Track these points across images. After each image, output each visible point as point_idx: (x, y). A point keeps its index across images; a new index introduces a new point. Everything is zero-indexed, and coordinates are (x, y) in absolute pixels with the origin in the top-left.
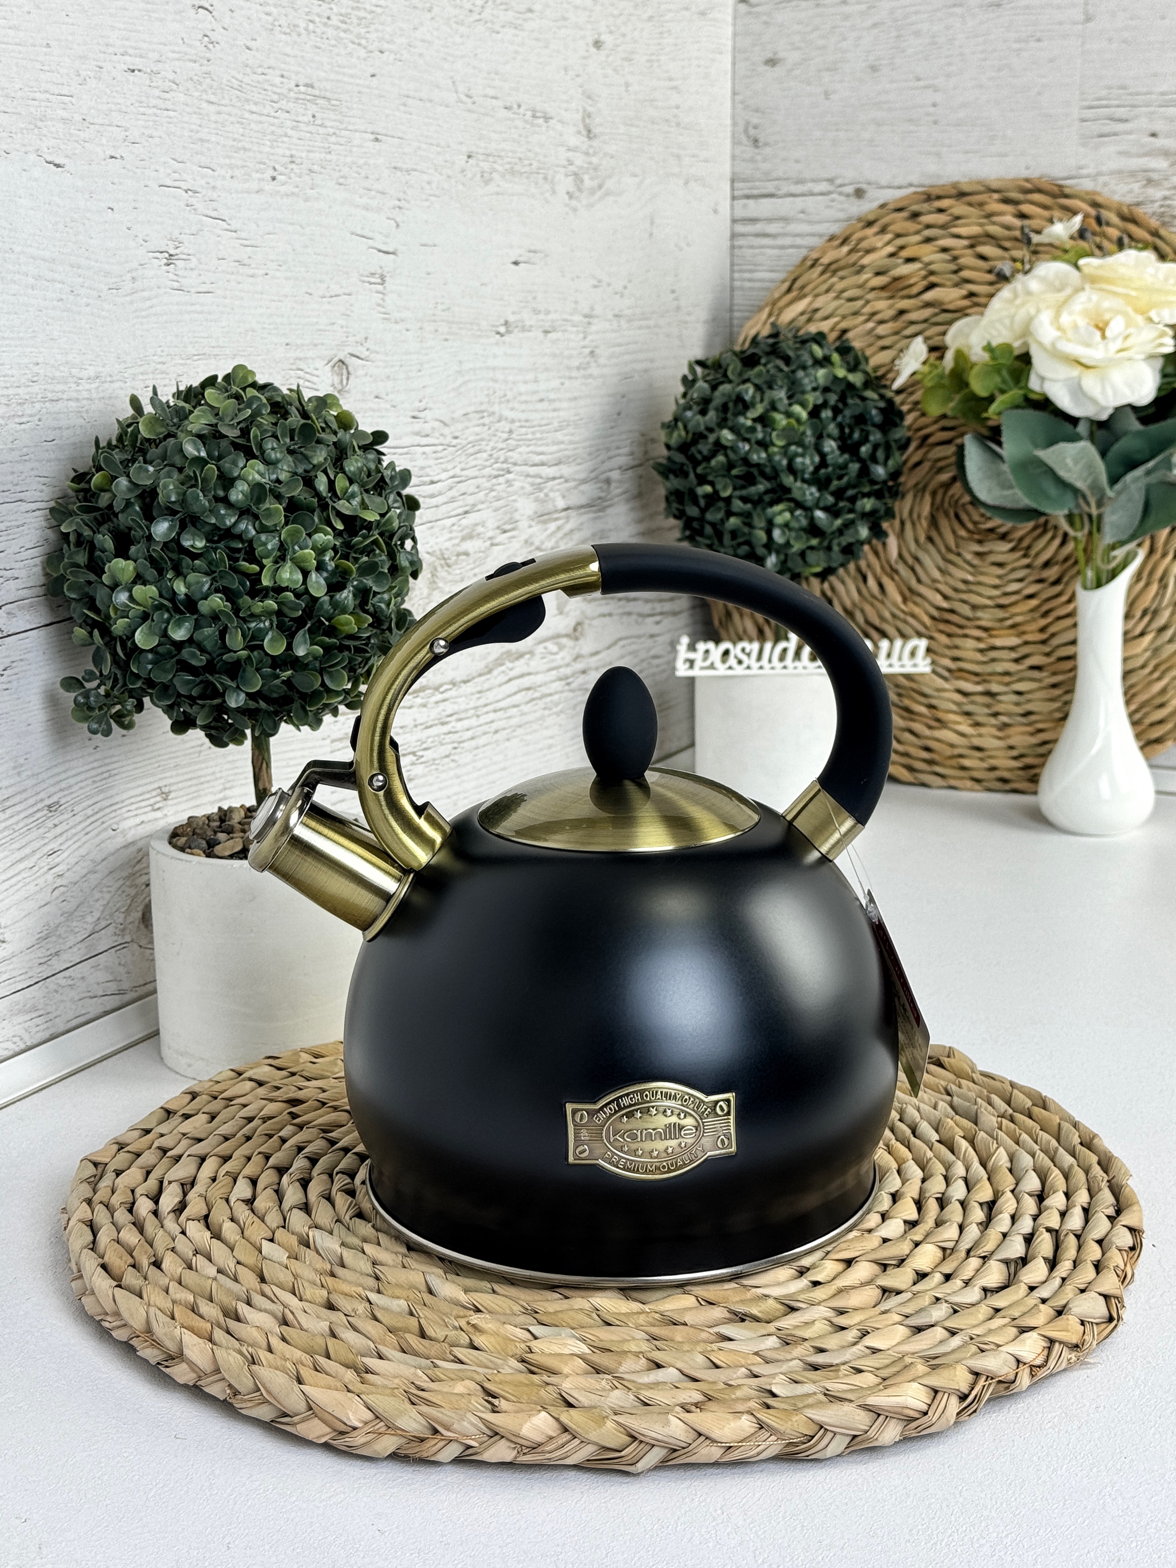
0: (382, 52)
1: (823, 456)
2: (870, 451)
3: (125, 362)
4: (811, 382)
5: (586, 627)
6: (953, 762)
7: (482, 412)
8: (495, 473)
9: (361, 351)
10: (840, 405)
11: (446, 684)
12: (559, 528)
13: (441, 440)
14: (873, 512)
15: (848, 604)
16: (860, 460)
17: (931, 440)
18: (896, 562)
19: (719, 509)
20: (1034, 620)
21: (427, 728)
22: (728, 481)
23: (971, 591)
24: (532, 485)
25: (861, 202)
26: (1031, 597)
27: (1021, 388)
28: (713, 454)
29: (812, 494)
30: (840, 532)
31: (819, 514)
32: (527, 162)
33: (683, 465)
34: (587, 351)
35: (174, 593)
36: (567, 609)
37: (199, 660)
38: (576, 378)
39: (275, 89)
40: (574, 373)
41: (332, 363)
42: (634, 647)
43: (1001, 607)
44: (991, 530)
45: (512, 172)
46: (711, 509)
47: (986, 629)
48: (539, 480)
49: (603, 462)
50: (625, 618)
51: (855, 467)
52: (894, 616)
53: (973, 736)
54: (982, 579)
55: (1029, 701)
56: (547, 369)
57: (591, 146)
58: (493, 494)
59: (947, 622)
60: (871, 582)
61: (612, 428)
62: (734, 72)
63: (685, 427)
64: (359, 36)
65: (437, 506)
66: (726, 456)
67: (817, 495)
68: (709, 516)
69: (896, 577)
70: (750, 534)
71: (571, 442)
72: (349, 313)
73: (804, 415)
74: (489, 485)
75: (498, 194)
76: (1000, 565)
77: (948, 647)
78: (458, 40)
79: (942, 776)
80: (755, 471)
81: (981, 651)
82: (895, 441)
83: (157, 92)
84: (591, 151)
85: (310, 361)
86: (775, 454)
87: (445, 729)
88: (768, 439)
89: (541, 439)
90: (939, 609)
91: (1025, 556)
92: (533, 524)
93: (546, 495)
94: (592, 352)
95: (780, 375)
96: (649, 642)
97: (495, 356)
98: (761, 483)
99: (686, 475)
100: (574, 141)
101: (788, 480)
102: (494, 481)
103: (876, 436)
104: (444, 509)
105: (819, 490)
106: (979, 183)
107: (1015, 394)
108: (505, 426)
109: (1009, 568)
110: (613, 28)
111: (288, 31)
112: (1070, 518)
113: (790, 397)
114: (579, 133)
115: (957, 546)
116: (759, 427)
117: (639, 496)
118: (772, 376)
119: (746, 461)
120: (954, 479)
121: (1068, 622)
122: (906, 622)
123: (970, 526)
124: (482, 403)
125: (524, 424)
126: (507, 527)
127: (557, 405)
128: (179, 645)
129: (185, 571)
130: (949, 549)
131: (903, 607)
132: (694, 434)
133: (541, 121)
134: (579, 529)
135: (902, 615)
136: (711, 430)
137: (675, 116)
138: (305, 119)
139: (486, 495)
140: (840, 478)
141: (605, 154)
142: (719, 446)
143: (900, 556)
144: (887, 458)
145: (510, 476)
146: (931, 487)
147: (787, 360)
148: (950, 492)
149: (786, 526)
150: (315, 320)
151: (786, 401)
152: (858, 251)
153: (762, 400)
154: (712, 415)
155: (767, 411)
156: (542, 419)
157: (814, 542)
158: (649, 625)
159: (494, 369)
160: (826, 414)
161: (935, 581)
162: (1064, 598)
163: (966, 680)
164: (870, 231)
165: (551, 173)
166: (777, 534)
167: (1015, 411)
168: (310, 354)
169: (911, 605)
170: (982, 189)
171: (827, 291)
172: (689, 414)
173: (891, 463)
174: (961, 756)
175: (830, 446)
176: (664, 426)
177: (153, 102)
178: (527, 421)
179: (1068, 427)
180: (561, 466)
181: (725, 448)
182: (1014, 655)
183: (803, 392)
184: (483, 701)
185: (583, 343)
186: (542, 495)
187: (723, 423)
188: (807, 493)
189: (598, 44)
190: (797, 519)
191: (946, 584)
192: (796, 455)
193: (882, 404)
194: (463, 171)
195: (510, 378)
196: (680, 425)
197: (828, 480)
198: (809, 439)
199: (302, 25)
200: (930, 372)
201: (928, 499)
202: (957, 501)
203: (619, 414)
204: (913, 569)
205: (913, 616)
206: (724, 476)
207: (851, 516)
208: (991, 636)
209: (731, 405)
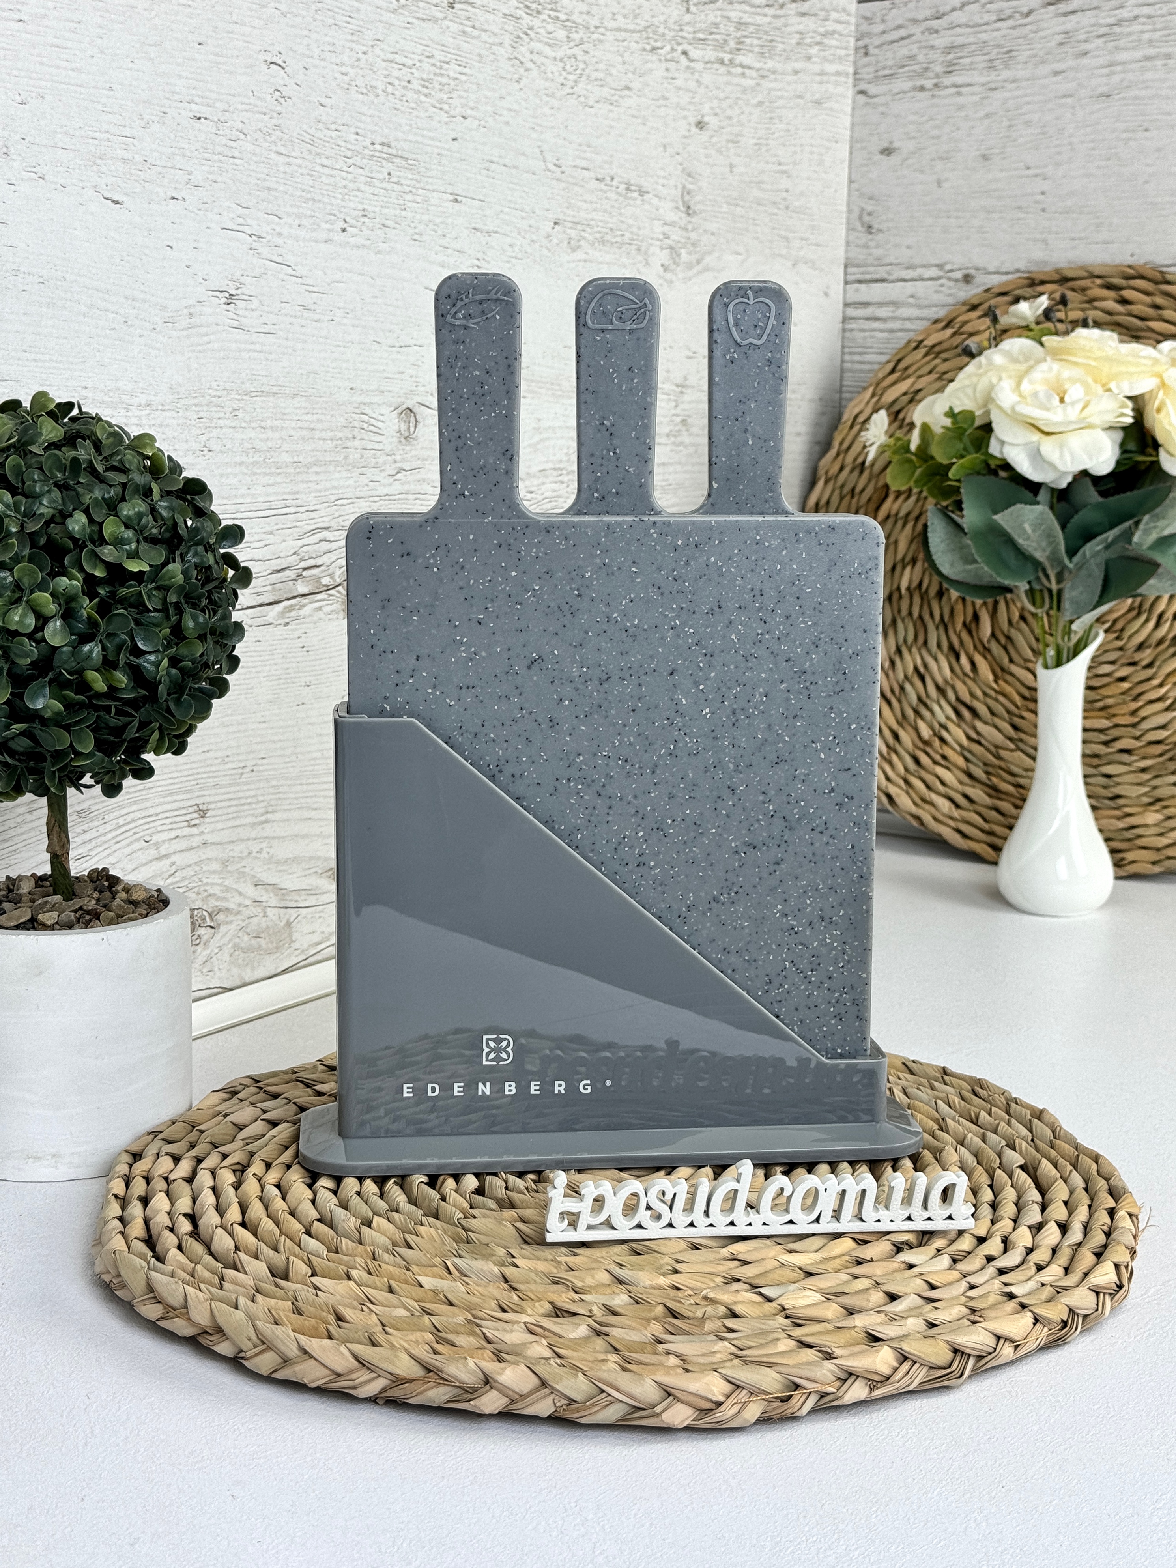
0: (464, 118)
3: (178, 393)
18: (989, 641)
20: (1125, 703)
25: (969, 287)
26: (1122, 679)
32: (619, 233)
39: (349, 146)
41: (399, 410)
45: (603, 242)
55: (1118, 784)
57: (690, 222)
60: (964, 660)
62: (851, 161)
64: (441, 101)
69: (989, 657)
75: (585, 261)
78: (547, 110)
83: (224, 141)
84: (690, 227)
85: (375, 406)
100: (671, 216)
106: (1082, 268)
110: (717, 110)
111: (365, 91)
114: (677, 208)
122: (997, 700)
133: (635, 195)
137: (784, 199)
138: (381, 176)
141: (705, 231)
143: (993, 635)
150: (382, 368)
152: (961, 334)
164: (974, 314)
165: (644, 244)
168: (375, 399)
170: (1085, 274)
171: (930, 372)
177: (219, 149)
189: (700, 125)
194: (548, 236)
199: (381, 87)
205: (1004, 695)
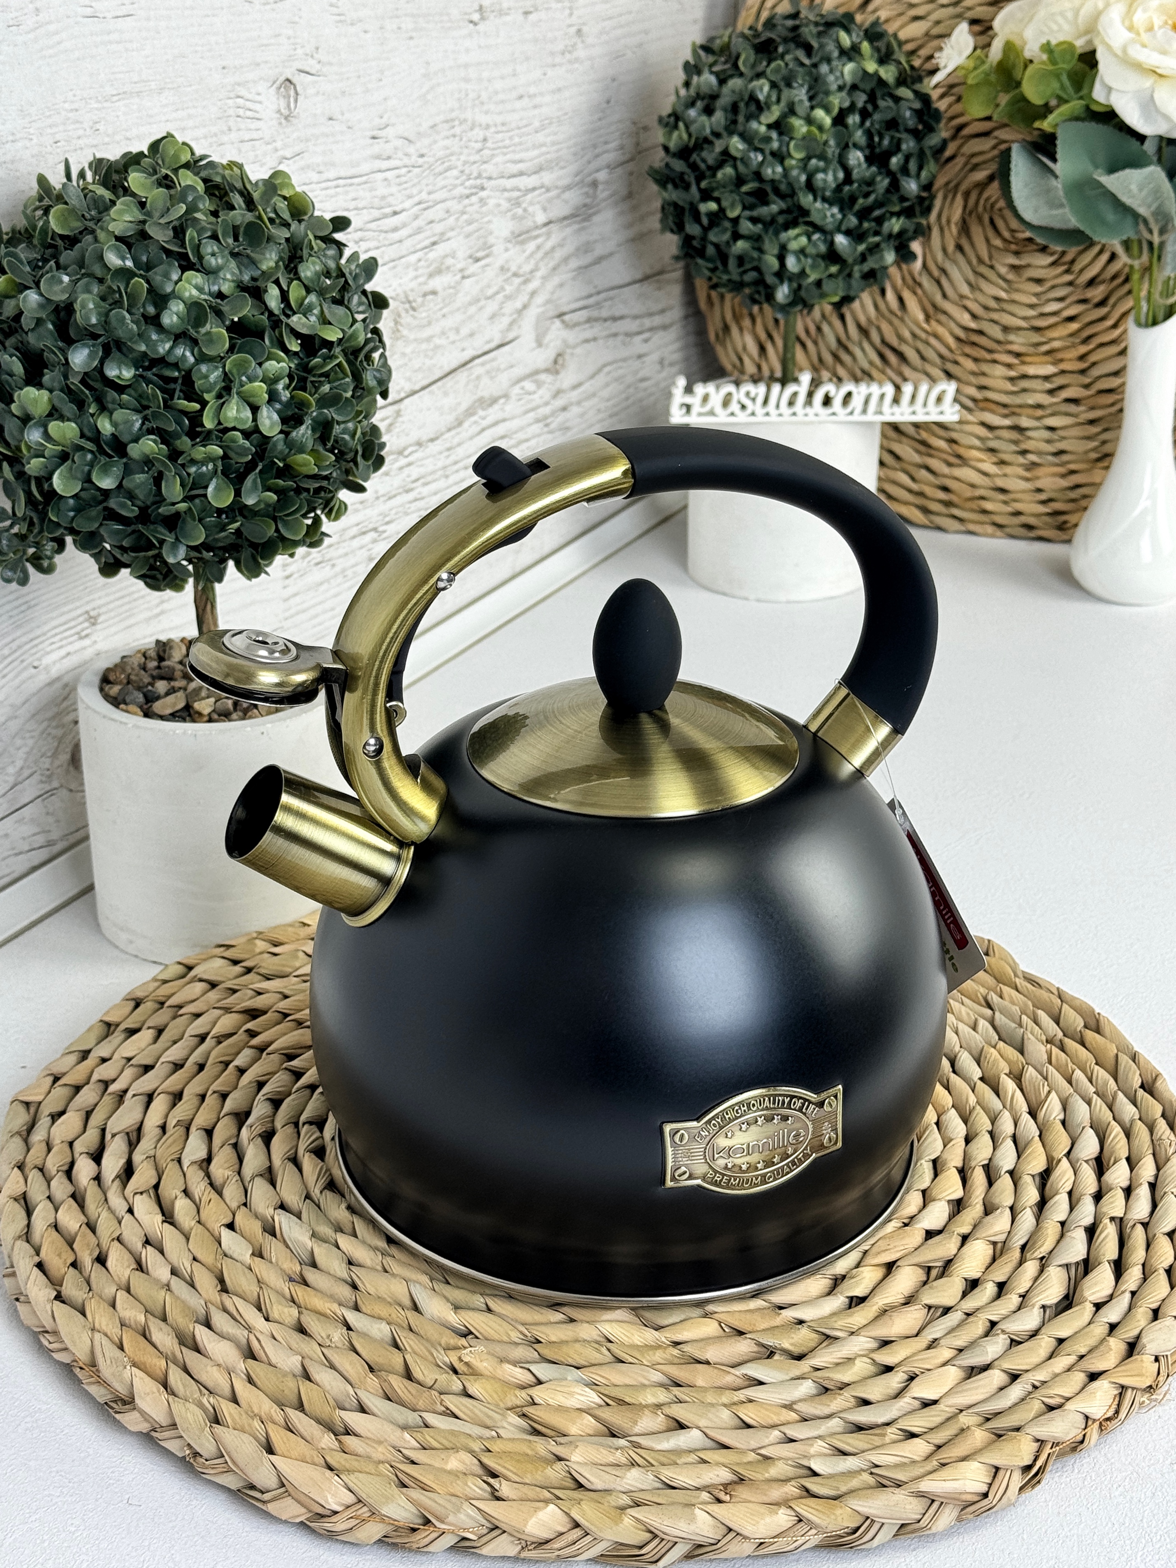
1: (848, 172)
2: (902, 161)
3: (29, 114)
4: (837, 79)
5: (567, 357)
6: (974, 505)
7: (453, 120)
8: (467, 192)
9: (311, 65)
10: (870, 107)
11: (411, 445)
12: (539, 247)
13: (406, 161)
14: (901, 233)
15: (863, 320)
16: (890, 173)
17: (966, 131)
18: (920, 274)
19: (725, 230)
20: (1073, 346)
21: (390, 498)
22: (737, 198)
23: (1003, 310)
24: (509, 200)
26: (1071, 319)
27: (1081, 98)
28: (720, 165)
29: (833, 215)
30: (863, 258)
31: (840, 240)
33: (682, 174)
34: (573, 30)
35: (98, 432)
36: (546, 341)
37: (130, 511)
38: (560, 65)
40: (558, 59)
41: (277, 84)
42: (621, 372)
43: (1037, 329)
44: (1030, 240)
46: (716, 230)
47: (1018, 355)
48: (517, 194)
49: (589, 162)
50: (611, 342)
51: (883, 183)
52: (914, 335)
53: (997, 475)
54: (1017, 297)
55: (1063, 438)
56: (527, 59)
58: (465, 217)
59: (974, 344)
60: (890, 295)
61: (600, 119)
63: (687, 127)
65: (400, 241)
66: (735, 167)
67: (839, 216)
68: (712, 237)
69: (919, 291)
70: (760, 259)
71: (554, 144)
72: (297, 19)
73: (828, 121)
74: (460, 207)
76: (1039, 281)
77: (974, 373)
79: (961, 520)
80: (769, 189)
81: (1012, 379)
82: (931, 148)
85: (250, 85)
86: (792, 168)
87: (411, 496)
88: (784, 149)
89: (520, 144)
90: (966, 329)
91: (1067, 271)
92: (509, 245)
93: (525, 210)
94: (579, 32)
95: (800, 69)
96: (637, 364)
97: (467, 50)
98: (774, 203)
99: (687, 187)
101: (806, 200)
102: (467, 201)
103: (909, 144)
104: (408, 243)
105: (841, 210)
107: (1075, 106)
108: (478, 133)
109: (1048, 285)
112: (1127, 245)
113: (811, 99)
115: (991, 257)
116: (774, 135)
117: (630, 195)
118: (791, 71)
119: (758, 175)
120: (991, 178)
121: (1114, 349)
122: (927, 343)
123: (1006, 234)
124: (452, 110)
125: (500, 128)
126: (480, 254)
127: (538, 100)
128: (106, 493)
129: (110, 406)
130: (980, 261)
131: (925, 326)
132: (697, 139)
134: (561, 245)
135: (923, 335)
136: (717, 135)
139: (457, 219)
140: (866, 195)
142: (726, 156)
143: (926, 268)
144: (920, 168)
145: (483, 194)
146: (964, 187)
147: (809, 49)
148: (985, 195)
149: (802, 251)
151: (807, 104)
153: (779, 100)
154: (719, 116)
155: (784, 116)
156: (521, 119)
157: (834, 269)
158: (638, 345)
159: (466, 66)
160: (853, 119)
161: (962, 297)
162: (1109, 323)
163: (993, 412)
166: (791, 263)
167: (1074, 123)
168: (250, 76)
169: (933, 323)
172: (692, 113)
173: (924, 174)
174: (983, 498)
175: (856, 158)
176: (660, 120)
178: (503, 124)
179: (1135, 143)
180: (543, 174)
181: (735, 159)
182: (1048, 386)
183: (827, 93)
184: (453, 458)
185: (568, 22)
186: (520, 211)
187: (731, 128)
188: (828, 214)
190: (815, 245)
191: (976, 301)
192: (817, 170)
193: (917, 105)
195: (485, 75)
196: (681, 125)
197: (853, 199)
198: (832, 148)
200: (975, 68)
201: (959, 200)
202: (992, 206)
203: (608, 102)
204: (938, 282)
206: (732, 192)
207: (877, 239)
208: (1023, 363)
209: (742, 105)
